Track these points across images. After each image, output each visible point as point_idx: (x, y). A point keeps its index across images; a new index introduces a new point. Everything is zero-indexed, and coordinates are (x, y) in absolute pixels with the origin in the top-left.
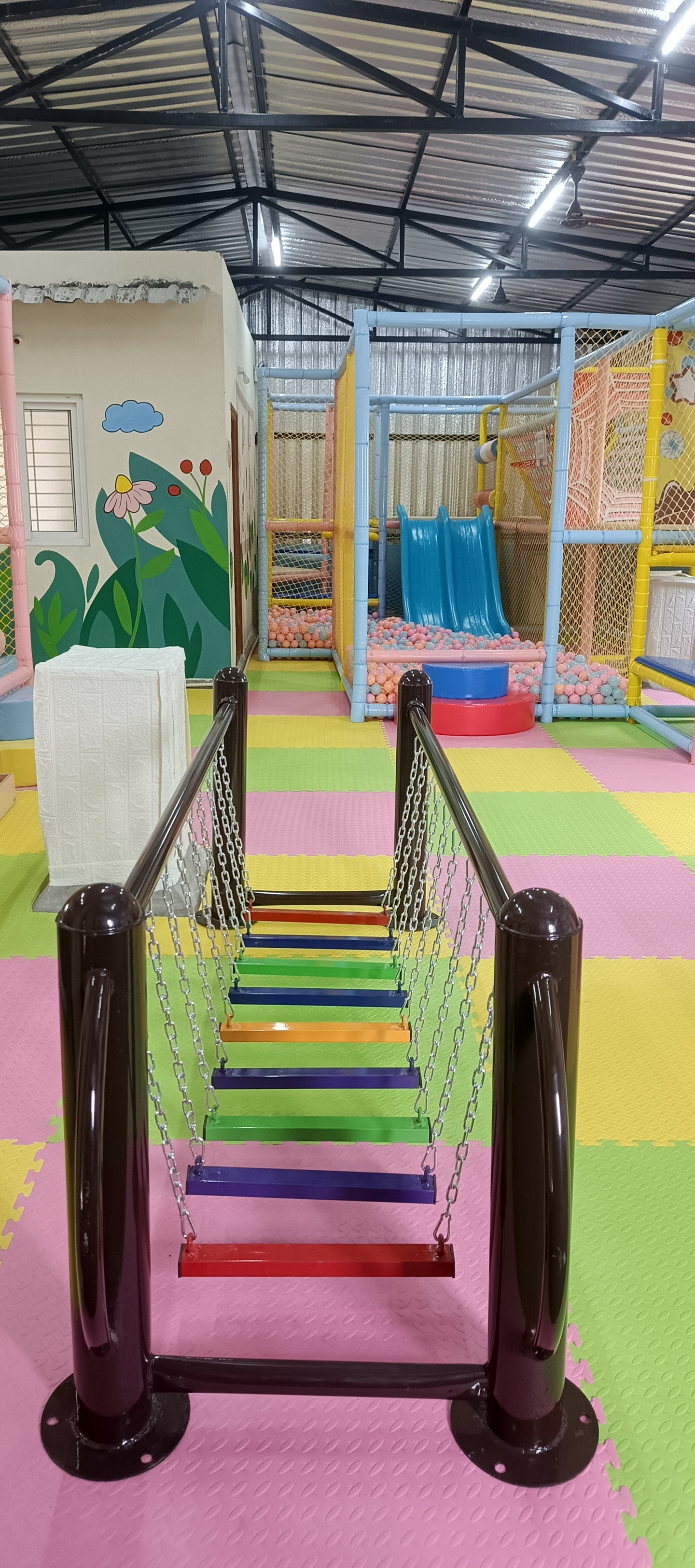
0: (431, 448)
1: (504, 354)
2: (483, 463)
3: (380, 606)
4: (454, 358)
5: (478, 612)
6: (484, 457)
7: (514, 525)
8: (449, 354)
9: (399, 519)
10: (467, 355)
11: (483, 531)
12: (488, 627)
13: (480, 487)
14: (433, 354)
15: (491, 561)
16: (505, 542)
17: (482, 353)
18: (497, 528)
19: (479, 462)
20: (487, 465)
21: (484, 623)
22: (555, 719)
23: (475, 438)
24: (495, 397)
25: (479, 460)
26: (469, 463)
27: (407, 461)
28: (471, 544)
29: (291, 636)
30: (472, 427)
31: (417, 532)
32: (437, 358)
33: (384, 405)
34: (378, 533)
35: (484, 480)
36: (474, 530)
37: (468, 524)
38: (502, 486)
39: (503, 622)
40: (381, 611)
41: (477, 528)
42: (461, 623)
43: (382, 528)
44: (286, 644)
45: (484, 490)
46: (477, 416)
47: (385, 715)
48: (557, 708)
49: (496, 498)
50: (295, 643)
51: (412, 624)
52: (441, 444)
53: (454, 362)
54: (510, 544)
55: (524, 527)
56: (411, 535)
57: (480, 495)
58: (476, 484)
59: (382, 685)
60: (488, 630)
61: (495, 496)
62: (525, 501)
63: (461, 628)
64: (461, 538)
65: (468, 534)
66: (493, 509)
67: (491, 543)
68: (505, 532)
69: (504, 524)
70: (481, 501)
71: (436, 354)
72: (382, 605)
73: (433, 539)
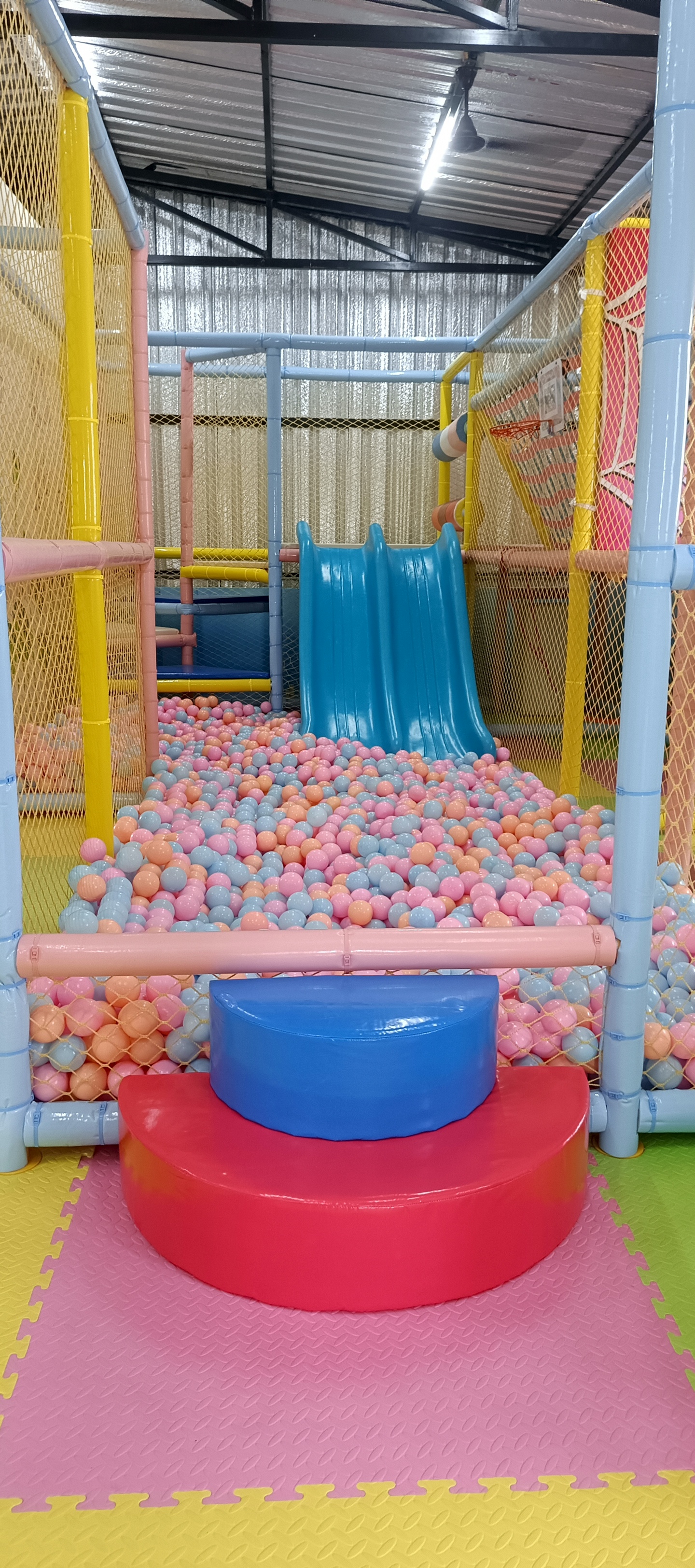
0: (366, 439)
1: (477, 295)
2: (446, 459)
3: (274, 692)
4: (399, 300)
5: (435, 711)
6: (445, 447)
7: (497, 555)
8: (392, 294)
9: (299, 547)
10: (420, 296)
11: (444, 566)
12: (454, 738)
13: (440, 499)
14: (366, 293)
15: (458, 618)
16: (482, 585)
17: (443, 294)
18: (468, 562)
19: (439, 459)
20: (452, 463)
21: (447, 731)
22: (647, 1139)
23: (433, 425)
24: (462, 339)
25: (440, 454)
26: (427, 459)
27: (327, 459)
28: (423, 590)
29: (54, 770)
30: (429, 406)
31: (331, 568)
32: (373, 300)
33: (271, 351)
34: (266, 569)
35: (447, 487)
36: (429, 566)
37: (417, 555)
38: (475, 491)
39: (480, 729)
40: (276, 700)
41: (435, 562)
42: (404, 730)
43: (274, 561)
44: (46, 784)
45: (448, 502)
46: (436, 386)
47: (94, 1140)
48: (652, 1107)
49: (466, 512)
50: (65, 784)
51: (309, 736)
52: (381, 434)
53: (399, 306)
54: (490, 589)
55: (516, 558)
56: (318, 575)
57: (441, 510)
58: (434, 494)
59: (87, 1040)
60: (453, 743)
61: (464, 509)
62: (515, 516)
63: (405, 744)
64: (406, 578)
65: (419, 573)
66: (463, 530)
67: (457, 587)
68: (482, 569)
69: (479, 555)
70: (442, 518)
71: (371, 294)
72: (276, 691)
73: (357, 580)
